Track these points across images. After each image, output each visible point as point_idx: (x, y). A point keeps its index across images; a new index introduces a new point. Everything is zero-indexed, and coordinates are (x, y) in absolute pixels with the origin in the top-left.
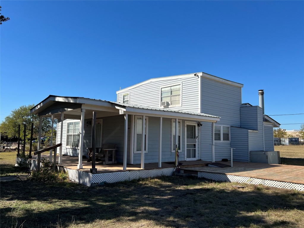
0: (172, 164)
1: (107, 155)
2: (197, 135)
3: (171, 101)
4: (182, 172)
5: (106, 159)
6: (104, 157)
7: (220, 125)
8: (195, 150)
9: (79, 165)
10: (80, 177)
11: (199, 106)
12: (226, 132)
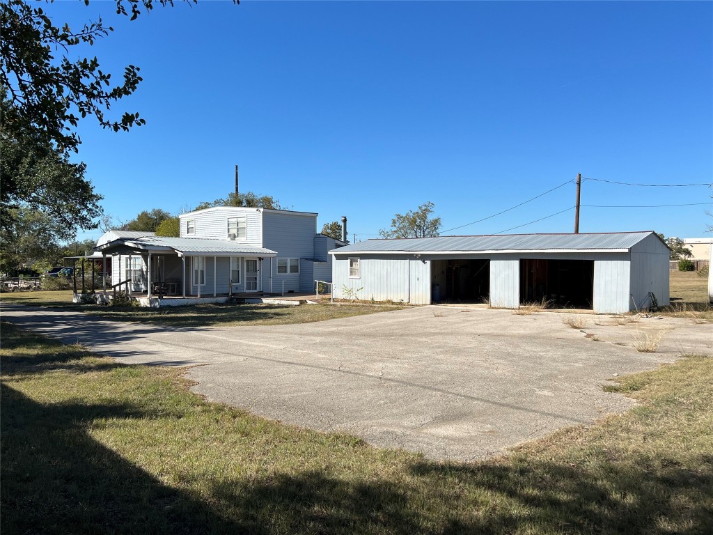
0: (227, 295)
1: (170, 288)
2: (258, 269)
3: (238, 234)
4: (235, 300)
5: (170, 290)
6: (168, 289)
7: (286, 258)
8: (256, 283)
9: (148, 295)
10: (150, 304)
11: (261, 241)
12: (295, 264)
